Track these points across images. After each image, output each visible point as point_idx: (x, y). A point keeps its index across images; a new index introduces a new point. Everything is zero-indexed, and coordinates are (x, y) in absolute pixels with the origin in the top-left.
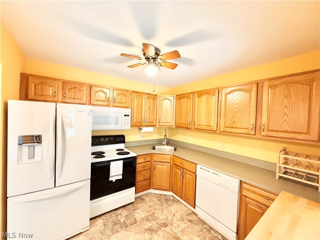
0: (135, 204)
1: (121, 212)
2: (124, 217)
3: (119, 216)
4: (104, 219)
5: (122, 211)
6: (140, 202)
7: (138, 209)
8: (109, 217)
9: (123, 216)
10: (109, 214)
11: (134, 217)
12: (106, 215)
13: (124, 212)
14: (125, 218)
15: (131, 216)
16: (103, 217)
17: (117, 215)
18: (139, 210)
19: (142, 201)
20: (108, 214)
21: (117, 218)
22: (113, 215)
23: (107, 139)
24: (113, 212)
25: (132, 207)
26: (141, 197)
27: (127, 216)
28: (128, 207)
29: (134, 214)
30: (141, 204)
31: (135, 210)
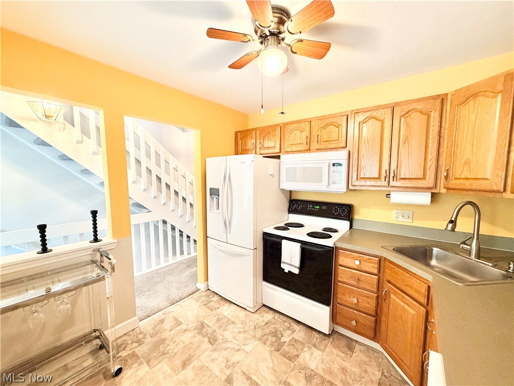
0: (327, 341)
1: (298, 329)
2: (291, 338)
3: (289, 332)
4: (275, 319)
5: (299, 331)
6: (340, 348)
7: (320, 350)
8: (281, 321)
9: (293, 336)
10: (285, 319)
11: (300, 351)
12: (281, 317)
13: (300, 334)
14: (291, 340)
15: (300, 347)
16: (277, 315)
17: (289, 329)
18: (321, 353)
19: (346, 349)
20: (285, 317)
21: (284, 330)
22: (286, 324)
23: (317, 207)
24: (290, 321)
25: (318, 340)
26: (354, 343)
27: (296, 341)
28: (314, 333)
29: (306, 349)
30: (335, 351)
31: (315, 346)
